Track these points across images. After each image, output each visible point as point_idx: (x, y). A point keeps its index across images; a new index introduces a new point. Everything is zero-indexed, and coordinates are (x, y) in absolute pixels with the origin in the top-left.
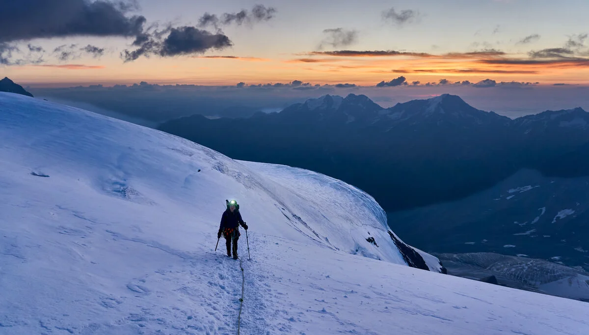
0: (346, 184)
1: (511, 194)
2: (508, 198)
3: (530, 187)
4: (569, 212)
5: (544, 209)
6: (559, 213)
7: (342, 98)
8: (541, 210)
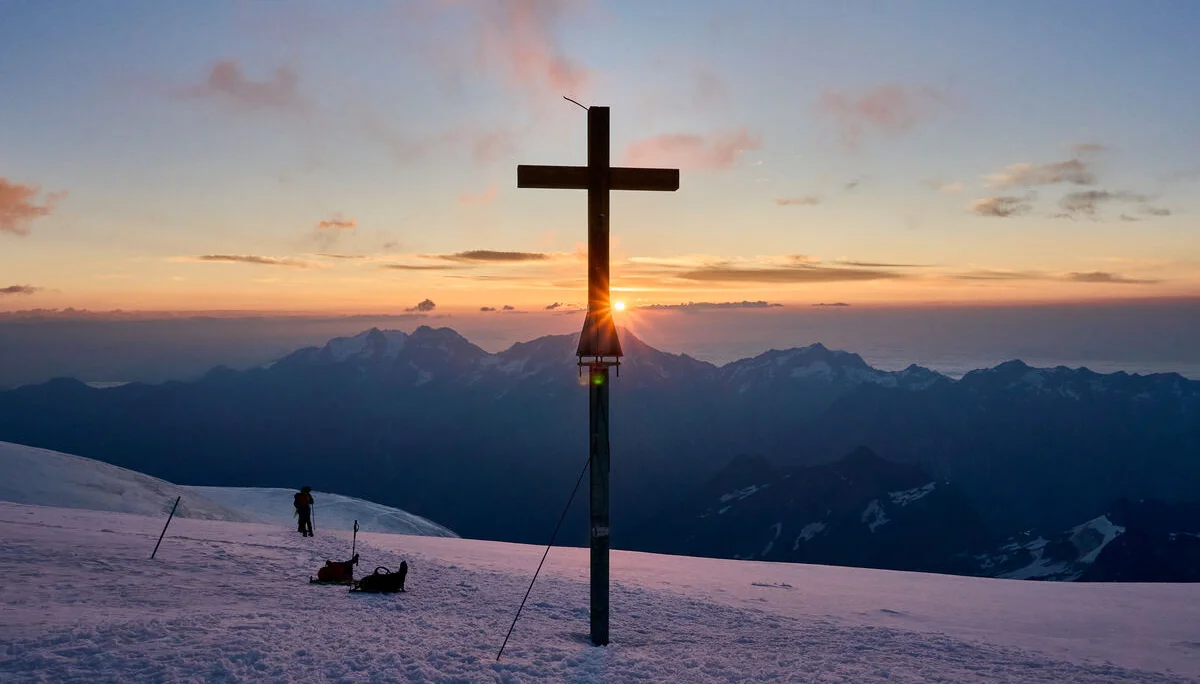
0: (408, 515)
1: (726, 504)
2: (721, 512)
3: (754, 489)
4: (818, 527)
5: (779, 526)
6: (802, 531)
7: (405, 334)
8: (775, 530)
